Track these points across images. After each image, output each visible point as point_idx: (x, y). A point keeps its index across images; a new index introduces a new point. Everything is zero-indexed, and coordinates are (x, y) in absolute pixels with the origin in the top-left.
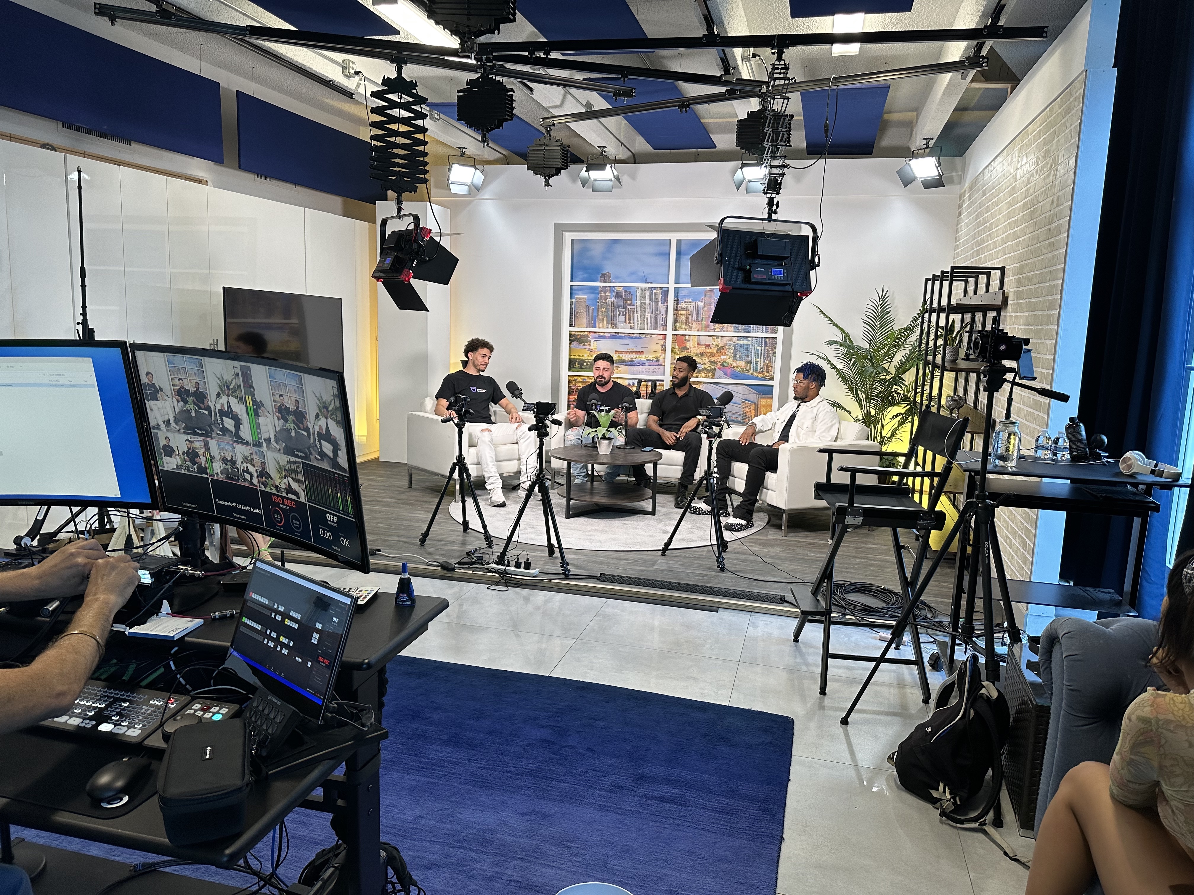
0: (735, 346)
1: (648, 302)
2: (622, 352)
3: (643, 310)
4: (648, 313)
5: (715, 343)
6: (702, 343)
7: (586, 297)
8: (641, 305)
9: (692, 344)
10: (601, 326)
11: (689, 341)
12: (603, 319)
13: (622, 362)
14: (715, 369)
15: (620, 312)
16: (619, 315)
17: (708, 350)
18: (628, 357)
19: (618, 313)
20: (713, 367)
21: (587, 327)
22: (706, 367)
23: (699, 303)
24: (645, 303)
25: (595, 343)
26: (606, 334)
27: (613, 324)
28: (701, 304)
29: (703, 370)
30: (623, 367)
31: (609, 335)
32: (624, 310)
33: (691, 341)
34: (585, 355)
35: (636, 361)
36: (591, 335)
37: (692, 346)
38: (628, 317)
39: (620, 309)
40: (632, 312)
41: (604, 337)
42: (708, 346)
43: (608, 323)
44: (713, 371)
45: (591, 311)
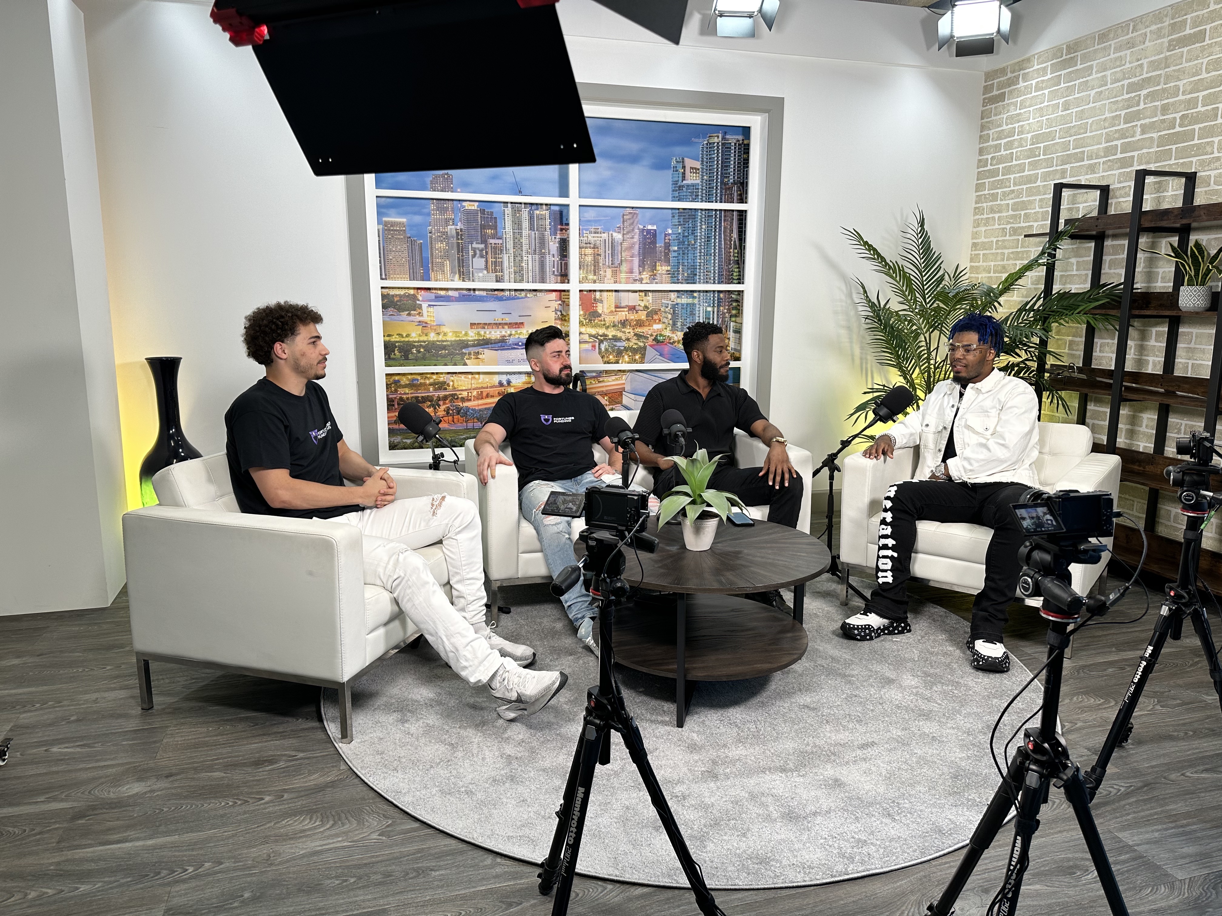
0: (674, 307)
1: (525, 232)
2: (484, 325)
3: (517, 245)
4: (528, 253)
5: (642, 304)
6: (623, 305)
7: (404, 220)
8: (514, 238)
9: (606, 306)
10: (440, 276)
11: (601, 301)
12: (443, 265)
13: (485, 343)
14: (645, 348)
15: (474, 250)
16: (474, 256)
17: (632, 316)
18: (495, 334)
19: (471, 253)
20: (642, 344)
21: (413, 278)
22: (631, 344)
23: (615, 235)
24: (521, 234)
25: (431, 309)
26: (450, 293)
27: (464, 275)
28: (618, 236)
29: (626, 349)
30: (487, 354)
31: (455, 294)
32: (482, 246)
33: (605, 302)
34: (413, 335)
35: (512, 340)
36: (421, 295)
37: (606, 311)
38: (490, 260)
39: (475, 245)
40: (498, 250)
41: (448, 299)
42: (632, 309)
43: (453, 272)
44: (642, 351)
45: (417, 248)
